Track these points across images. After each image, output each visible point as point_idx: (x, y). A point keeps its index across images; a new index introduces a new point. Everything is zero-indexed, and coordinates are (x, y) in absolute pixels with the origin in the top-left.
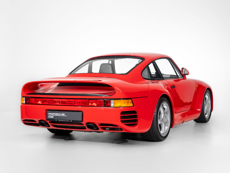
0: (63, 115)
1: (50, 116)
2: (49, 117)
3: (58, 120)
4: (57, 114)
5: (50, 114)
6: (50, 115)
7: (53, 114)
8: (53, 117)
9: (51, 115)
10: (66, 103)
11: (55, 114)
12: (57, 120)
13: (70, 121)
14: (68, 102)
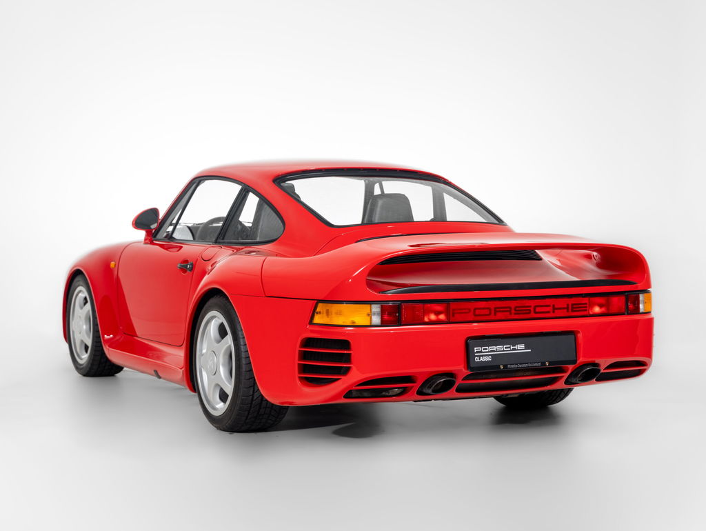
0: (520, 347)
1: (479, 356)
2: (477, 359)
3: (509, 366)
4: (501, 349)
5: (480, 349)
6: (481, 352)
7: (490, 348)
8: (488, 359)
9: (484, 354)
10: (529, 313)
11: (494, 348)
12: (505, 366)
13: (543, 364)
14: (535, 307)
